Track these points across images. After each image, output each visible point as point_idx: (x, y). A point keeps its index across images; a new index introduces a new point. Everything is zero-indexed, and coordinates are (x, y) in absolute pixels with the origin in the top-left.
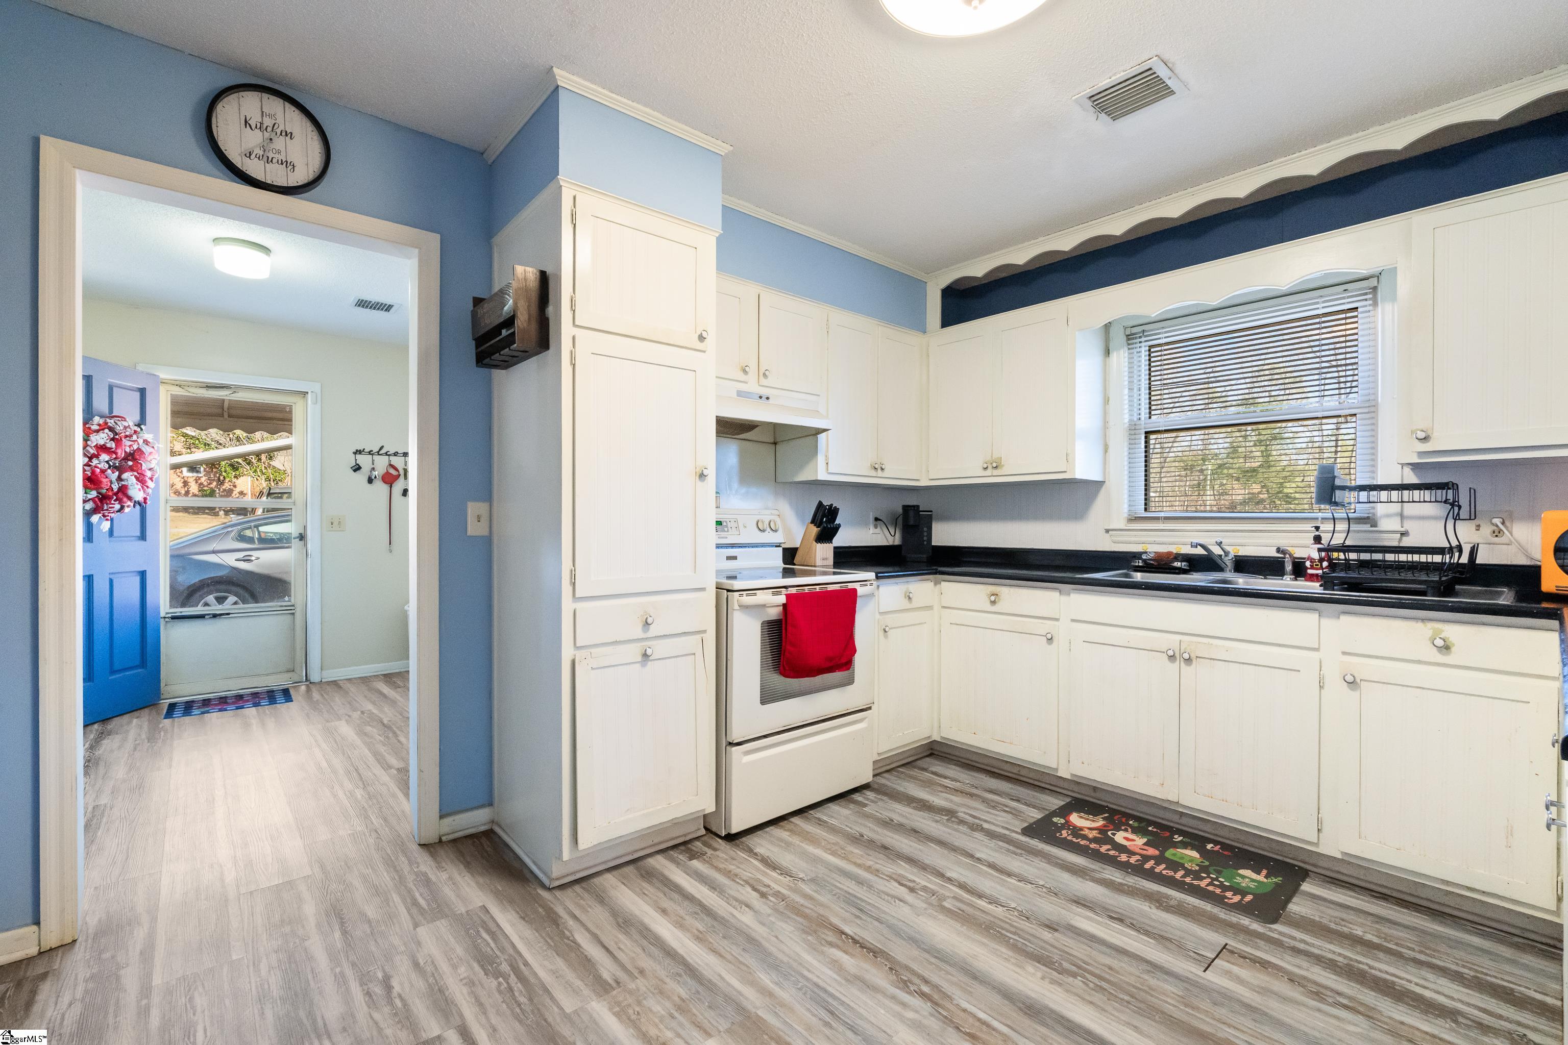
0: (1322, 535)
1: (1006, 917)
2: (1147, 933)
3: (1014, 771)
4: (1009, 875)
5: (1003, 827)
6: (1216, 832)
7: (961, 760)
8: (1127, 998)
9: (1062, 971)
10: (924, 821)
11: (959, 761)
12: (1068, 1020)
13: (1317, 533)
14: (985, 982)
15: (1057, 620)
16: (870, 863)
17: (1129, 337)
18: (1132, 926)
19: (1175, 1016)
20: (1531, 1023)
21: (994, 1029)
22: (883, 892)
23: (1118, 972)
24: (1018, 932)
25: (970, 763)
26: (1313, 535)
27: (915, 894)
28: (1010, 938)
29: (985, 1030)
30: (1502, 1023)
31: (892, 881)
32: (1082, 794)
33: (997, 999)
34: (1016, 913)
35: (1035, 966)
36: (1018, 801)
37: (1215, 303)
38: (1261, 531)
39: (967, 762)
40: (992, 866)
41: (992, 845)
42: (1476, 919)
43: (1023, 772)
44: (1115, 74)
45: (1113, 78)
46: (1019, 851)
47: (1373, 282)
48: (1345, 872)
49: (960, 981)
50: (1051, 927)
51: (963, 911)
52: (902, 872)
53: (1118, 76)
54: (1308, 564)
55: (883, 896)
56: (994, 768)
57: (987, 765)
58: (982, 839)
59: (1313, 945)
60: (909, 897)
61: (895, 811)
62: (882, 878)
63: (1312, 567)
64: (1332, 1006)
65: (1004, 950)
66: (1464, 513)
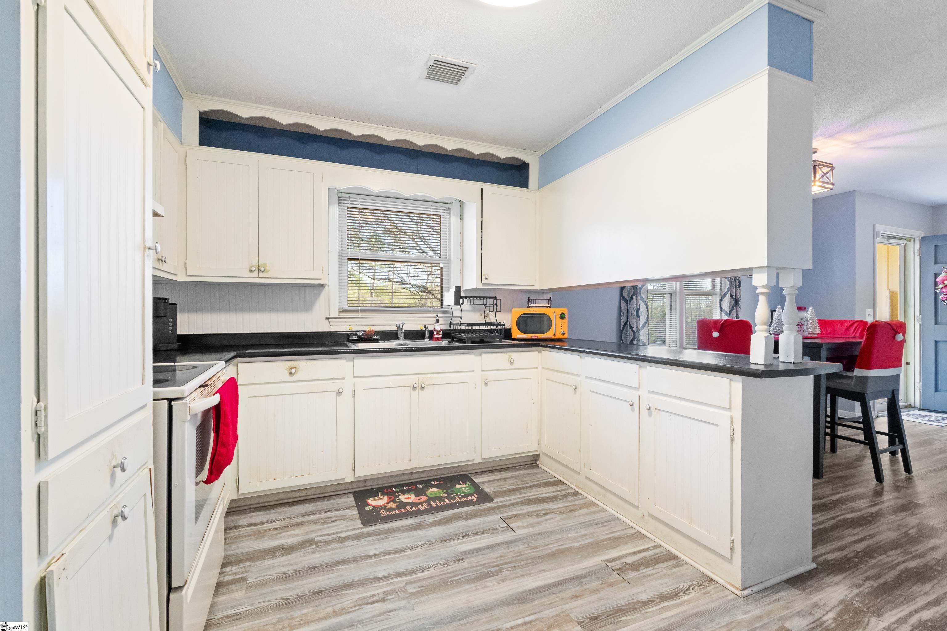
0: (439, 319)
1: (441, 571)
2: (482, 533)
3: (303, 495)
4: (402, 551)
5: (352, 530)
6: (429, 475)
7: (252, 506)
8: (523, 563)
9: (497, 573)
10: (305, 558)
11: (251, 508)
12: (533, 589)
13: (437, 318)
14: (492, 608)
15: (343, 378)
16: (330, 610)
17: (339, 198)
18: (474, 534)
19: (540, 555)
20: (563, 488)
21: (531, 622)
22: (374, 617)
23: (505, 556)
24: (456, 573)
25: (262, 505)
26: (436, 319)
27: (388, 601)
28: (460, 579)
29: (530, 626)
30: (563, 492)
31: (363, 606)
32: (355, 488)
33: (506, 610)
34: (440, 566)
35: (489, 581)
36: (330, 511)
37: (407, 195)
38: (410, 317)
39: (259, 505)
40: (388, 553)
41: (366, 543)
42: (515, 465)
43: (310, 492)
44: (456, 59)
45: (454, 60)
46: (382, 536)
47: (450, 206)
48: (478, 468)
49: (486, 618)
50: (459, 559)
51: (423, 586)
52: (357, 597)
53: (457, 61)
54: (435, 333)
55: (379, 618)
56: (285, 499)
57: (277, 501)
58: (356, 543)
59: (512, 500)
60: (388, 606)
61: (274, 567)
62: (355, 611)
63: (437, 334)
64: (545, 516)
65: (468, 587)
66: (498, 309)
